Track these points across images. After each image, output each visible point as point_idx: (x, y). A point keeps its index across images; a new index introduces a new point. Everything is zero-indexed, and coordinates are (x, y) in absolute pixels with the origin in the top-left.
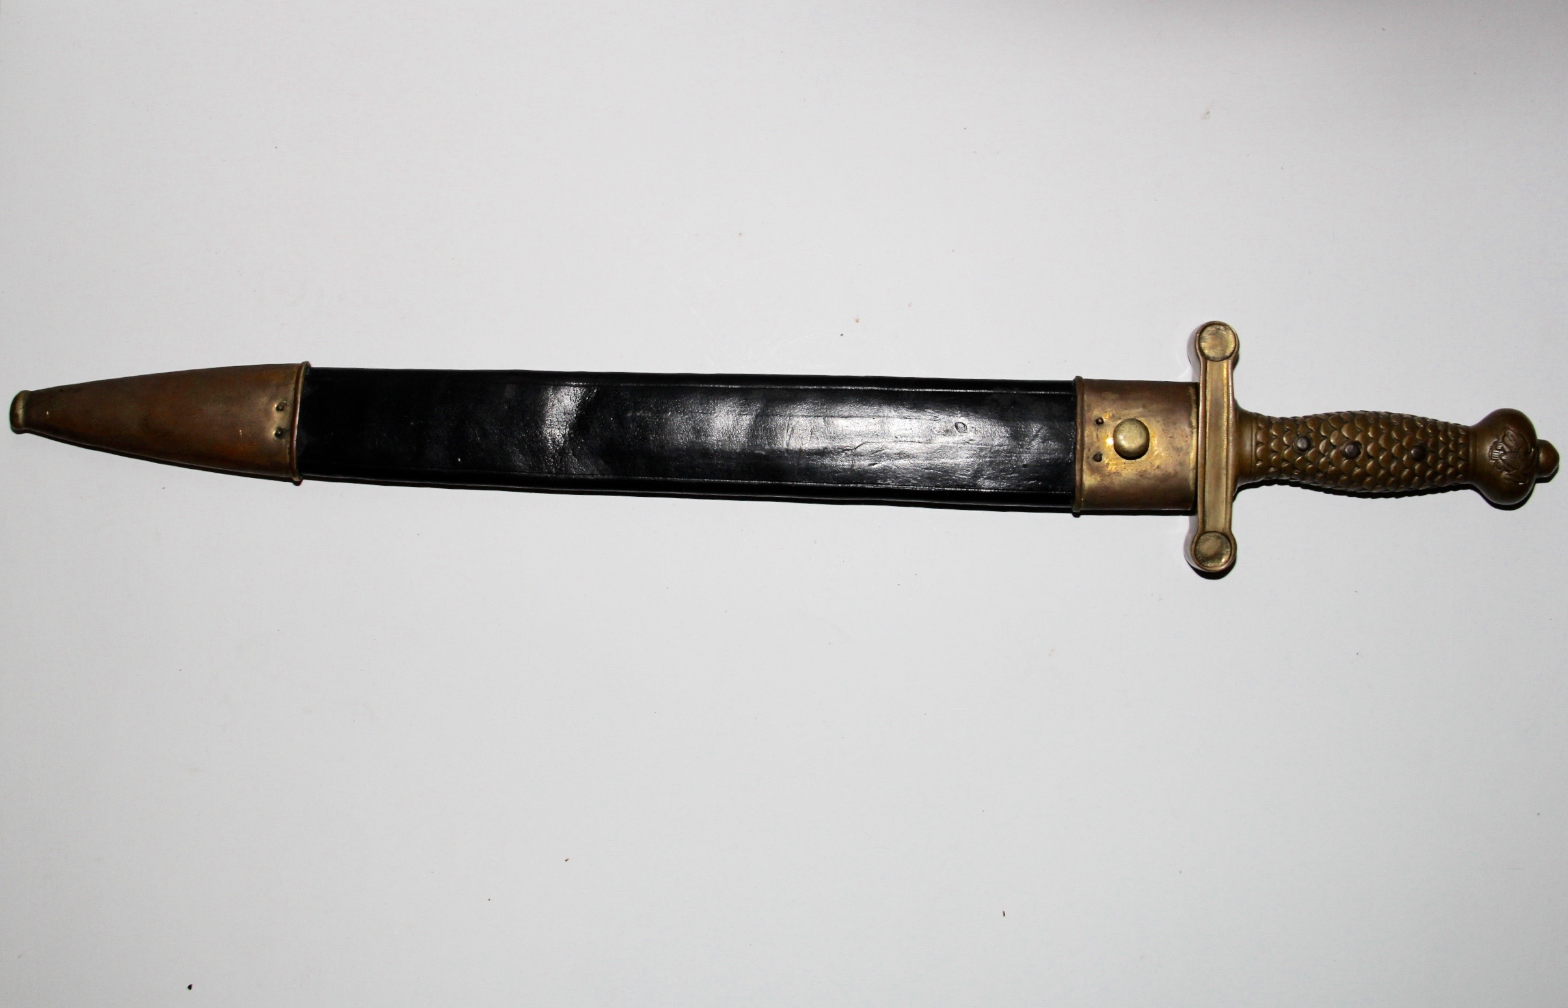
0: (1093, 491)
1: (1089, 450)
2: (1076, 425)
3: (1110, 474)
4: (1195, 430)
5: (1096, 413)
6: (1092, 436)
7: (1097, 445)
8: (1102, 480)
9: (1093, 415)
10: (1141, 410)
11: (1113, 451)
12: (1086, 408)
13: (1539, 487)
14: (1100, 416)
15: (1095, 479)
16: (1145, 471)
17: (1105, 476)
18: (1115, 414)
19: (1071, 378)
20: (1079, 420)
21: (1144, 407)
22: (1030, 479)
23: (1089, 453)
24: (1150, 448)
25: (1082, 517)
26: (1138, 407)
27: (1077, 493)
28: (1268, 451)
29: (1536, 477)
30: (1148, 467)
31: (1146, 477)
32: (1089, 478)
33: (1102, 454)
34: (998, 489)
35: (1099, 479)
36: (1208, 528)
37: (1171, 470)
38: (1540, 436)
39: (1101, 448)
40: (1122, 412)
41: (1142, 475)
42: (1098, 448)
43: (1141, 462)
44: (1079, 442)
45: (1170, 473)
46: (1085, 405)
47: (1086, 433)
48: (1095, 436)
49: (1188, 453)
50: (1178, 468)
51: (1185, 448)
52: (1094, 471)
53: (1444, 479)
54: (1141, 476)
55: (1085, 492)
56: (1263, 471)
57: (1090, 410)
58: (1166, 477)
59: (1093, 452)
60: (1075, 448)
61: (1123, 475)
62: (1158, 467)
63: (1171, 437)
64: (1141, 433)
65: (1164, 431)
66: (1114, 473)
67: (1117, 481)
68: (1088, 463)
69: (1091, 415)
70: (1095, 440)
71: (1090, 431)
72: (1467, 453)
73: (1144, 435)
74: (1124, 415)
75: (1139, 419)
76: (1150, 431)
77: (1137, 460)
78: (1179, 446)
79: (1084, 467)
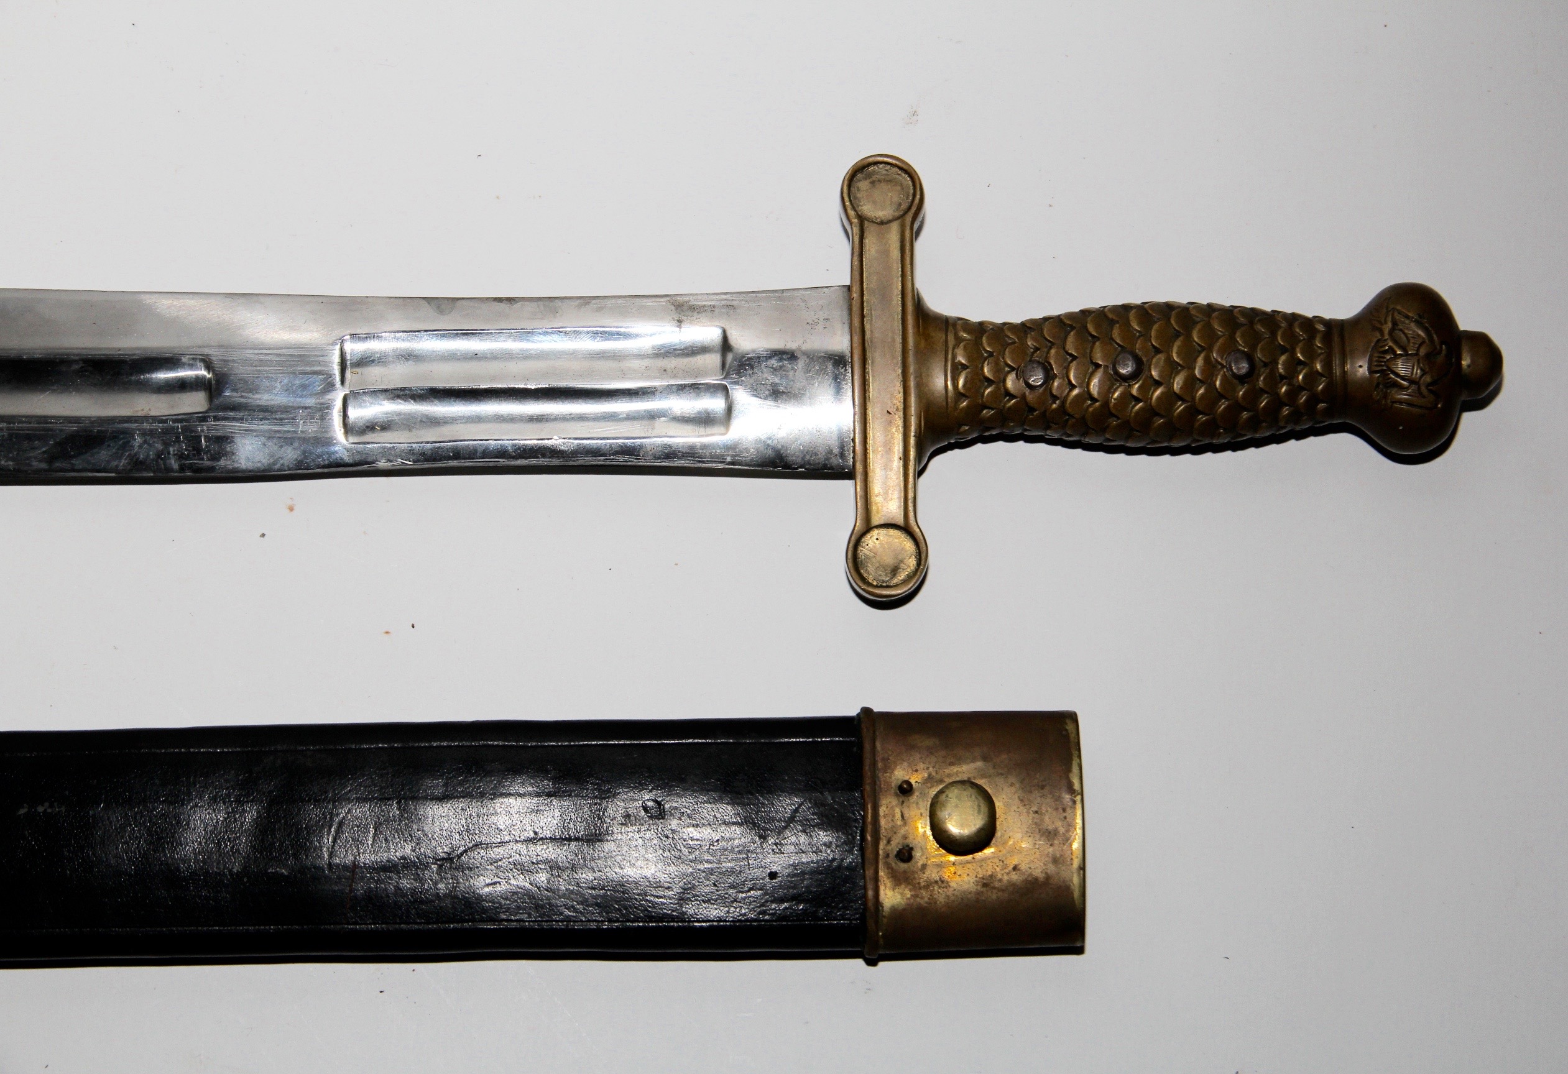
0: (898, 914)
1: (889, 842)
2: (863, 797)
3: (929, 885)
5: (900, 774)
6: (894, 816)
7: (902, 831)
8: (915, 896)
9: (893, 778)
10: (979, 764)
11: (932, 844)
12: (880, 765)
14: (906, 778)
15: (902, 894)
16: (991, 876)
17: (920, 888)
18: (934, 774)
19: (852, 711)
20: (868, 788)
21: (985, 758)
22: (781, 900)
23: (889, 848)
24: (998, 834)
25: (882, 964)
26: (974, 760)
27: (871, 923)
30: (998, 869)
31: (994, 888)
32: (890, 893)
33: (912, 849)
34: (725, 921)
35: (908, 894)
37: (1038, 873)
39: (911, 837)
40: (947, 771)
41: (986, 883)
42: (905, 837)
43: (984, 860)
44: (870, 828)
45: (1036, 879)
46: (879, 758)
47: (882, 811)
48: (898, 815)
49: (1067, 840)
50: (1051, 869)
51: (1062, 830)
52: (900, 879)
54: (985, 885)
55: (885, 920)
57: (888, 767)
58: (1032, 885)
59: (895, 846)
60: (863, 838)
61: (953, 885)
62: (1015, 868)
63: (1036, 812)
64: (979, 806)
65: (1022, 801)
66: (936, 882)
67: (941, 896)
68: (888, 866)
69: (890, 778)
70: (899, 823)
71: (888, 808)
73: (984, 809)
74: (949, 776)
75: (980, 782)
76: (997, 805)
77: (977, 855)
78: (1050, 828)
79: (881, 873)
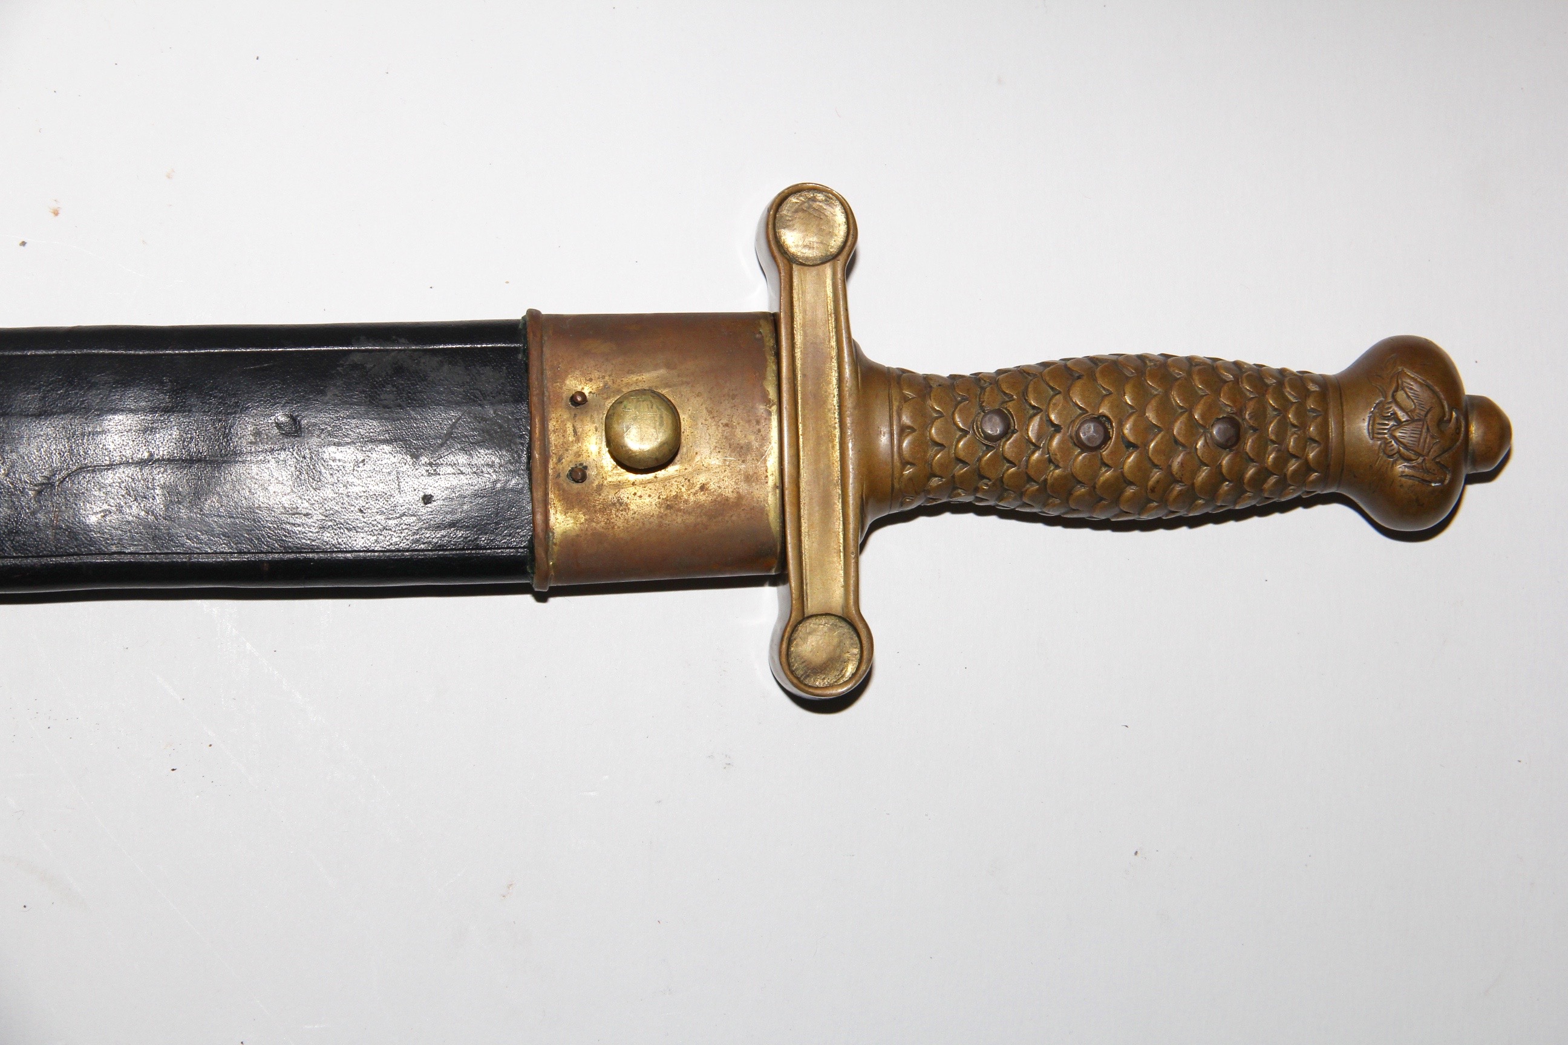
0: (571, 542)
1: (560, 460)
2: (530, 412)
3: (606, 508)
4: (774, 408)
5: (575, 384)
6: (565, 431)
7: (575, 448)
8: (591, 520)
9: (564, 388)
10: (662, 372)
11: (609, 461)
12: (548, 373)
13: (1474, 492)
14: (579, 389)
15: (575, 518)
16: (676, 497)
17: (595, 512)
18: (610, 383)
19: (515, 313)
20: (535, 399)
21: (668, 366)
22: (438, 527)
23: (560, 466)
24: (683, 450)
25: (554, 601)
26: (656, 367)
27: (540, 550)
28: (923, 444)
29: (1466, 470)
30: (683, 489)
31: (679, 510)
32: (560, 517)
33: (586, 468)
34: (374, 551)
35: (582, 518)
36: (811, 607)
37: (729, 493)
38: (1472, 386)
39: (585, 455)
40: (625, 380)
41: (671, 505)
42: (578, 454)
43: (668, 479)
44: (537, 444)
45: (727, 499)
46: (546, 367)
47: (552, 425)
48: (570, 430)
49: (762, 456)
50: (743, 488)
51: (756, 444)
52: (571, 503)
53: (1283, 484)
54: (669, 507)
55: (556, 548)
56: (918, 486)
57: (560, 376)
58: (722, 506)
59: (567, 465)
60: (530, 457)
61: (633, 507)
62: (703, 488)
63: (727, 425)
64: (661, 417)
65: (710, 412)
66: (614, 504)
67: (619, 520)
68: (558, 486)
69: (561, 388)
70: (571, 439)
71: (559, 422)
72: (1324, 427)
73: (668, 420)
74: (628, 385)
75: (664, 392)
76: (682, 416)
77: (661, 474)
78: (742, 442)
79: (551, 496)
